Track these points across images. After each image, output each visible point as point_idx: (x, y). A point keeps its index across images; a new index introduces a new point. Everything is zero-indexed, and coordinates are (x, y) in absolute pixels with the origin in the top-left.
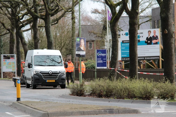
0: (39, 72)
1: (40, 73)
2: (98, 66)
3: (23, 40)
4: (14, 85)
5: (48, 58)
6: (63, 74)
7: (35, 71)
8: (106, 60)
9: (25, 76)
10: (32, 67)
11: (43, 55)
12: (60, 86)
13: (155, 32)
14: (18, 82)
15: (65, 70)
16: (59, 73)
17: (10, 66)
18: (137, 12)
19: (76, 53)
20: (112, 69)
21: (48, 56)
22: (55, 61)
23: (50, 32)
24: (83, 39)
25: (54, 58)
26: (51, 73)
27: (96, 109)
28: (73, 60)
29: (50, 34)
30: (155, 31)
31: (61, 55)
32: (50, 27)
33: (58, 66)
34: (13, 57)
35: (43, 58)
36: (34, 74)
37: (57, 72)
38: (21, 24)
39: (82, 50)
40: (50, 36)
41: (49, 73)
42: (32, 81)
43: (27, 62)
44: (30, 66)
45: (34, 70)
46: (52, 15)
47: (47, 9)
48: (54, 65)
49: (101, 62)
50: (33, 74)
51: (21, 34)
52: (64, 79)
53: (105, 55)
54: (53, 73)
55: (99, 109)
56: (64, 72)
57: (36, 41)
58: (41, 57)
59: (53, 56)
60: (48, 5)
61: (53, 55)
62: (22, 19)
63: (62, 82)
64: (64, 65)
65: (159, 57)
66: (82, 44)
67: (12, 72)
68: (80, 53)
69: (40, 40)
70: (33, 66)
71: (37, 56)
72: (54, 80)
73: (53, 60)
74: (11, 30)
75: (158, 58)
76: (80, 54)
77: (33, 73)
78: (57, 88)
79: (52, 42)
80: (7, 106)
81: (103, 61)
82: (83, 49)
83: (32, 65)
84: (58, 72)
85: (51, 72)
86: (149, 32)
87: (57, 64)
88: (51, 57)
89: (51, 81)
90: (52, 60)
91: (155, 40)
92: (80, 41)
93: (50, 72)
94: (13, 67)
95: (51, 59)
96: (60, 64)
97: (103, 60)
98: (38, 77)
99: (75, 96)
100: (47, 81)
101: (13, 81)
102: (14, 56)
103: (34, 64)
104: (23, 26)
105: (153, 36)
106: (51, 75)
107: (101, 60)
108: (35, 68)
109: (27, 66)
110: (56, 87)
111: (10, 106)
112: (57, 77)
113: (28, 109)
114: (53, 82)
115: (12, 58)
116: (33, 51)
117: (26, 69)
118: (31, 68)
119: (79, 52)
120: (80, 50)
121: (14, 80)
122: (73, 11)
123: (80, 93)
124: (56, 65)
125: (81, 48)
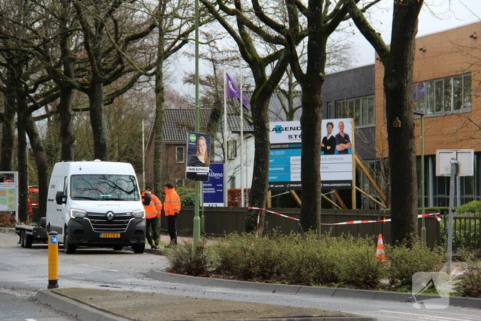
0: (82, 213)
1: (87, 216)
2: (205, 201)
3: (35, 139)
4: (19, 243)
5: (103, 181)
6: (140, 220)
7: (74, 212)
8: (222, 188)
9: (47, 224)
10: (65, 202)
11: (91, 175)
12: (132, 248)
13: (342, 126)
14: (52, 240)
15: (144, 210)
16: (130, 217)
17: (4, 199)
18: (321, 76)
19: (187, 171)
20: (254, 208)
21: (104, 177)
22: (120, 189)
23: (101, 121)
24: (203, 137)
25: (119, 182)
26: (110, 216)
27: (266, 315)
28: (158, 187)
29: (101, 126)
30: (342, 123)
31: (134, 174)
32: (101, 109)
33: (127, 200)
34: (10, 177)
35: (92, 182)
36: (71, 219)
37: (126, 214)
38: (32, 104)
39: (201, 162)
40: (102, 130)
41: (106, 218)
42: (66, 234)
43: (53, 189)
44: (61, 199)
45: (71, 210)
46: (107, 82)
47: (97, 68)
48: (117, 197)
49: (212, 191)
50: (68, 219)
51: (32, 125)
52: (140, 232)
53: (220, 175)
54: (115, 218)
55: (273, 314)
56: (143, 216)
57: (67, 142)
58: (86, 178)
59: (114, 177)
60: (97, 59)
61: (116, 175)
62: (33, 91)
63: (137, 238)
64: (143, 197)
65: (350, 182)
66: (200, 149)
67: (7, 212)
68: (197, 169)
69: (75, 139)
70: (69, 199)
71: (78, 177)
72: (119, 234)
73: (116, 187)
74: (7, 117)
75: (349, 185)
76: (196, 173)
77: (67, 215)
78: (123, 251)
79: (105, 145)
80: (23, 300)
81: (215, 190)
82: (203, 162)
83: (66, 197)
84: (128, 215)
85: (110, 213)
86: (330, 126)
87: (124, 195)
88: (112, 179)
89: (110, 236)
90: (113, 186)
91: (342, 145)
92: (197, 142)
93: (108, 215)
94: (11, 199)
95: (110, 183)
96: (132, 195)
97: (217, 188)
98: (79, 225)
99: (183, 274)
100: (102, 236)
101: (18, 233)
102: (12, 176)
103: (71, 195)
104: (36, 107)
105: (339, 136)
106: (111, 222)
107: (211, 187)
108: (73, 206)
109: (53, 200)
110: (121, 250)
111: (33, 300)
112: (125, 227)
113: (85, 310)
114: (116, 237)
115: (8, 179)
116: (69, 165)
117: (51, 206)
118: (64, 205)
119: (195, 168)
120: (196, 162)
121: (19, 231)
122: (158, 73)
123: (196, 269)
124: (122, 197)
125: (199, 157)
